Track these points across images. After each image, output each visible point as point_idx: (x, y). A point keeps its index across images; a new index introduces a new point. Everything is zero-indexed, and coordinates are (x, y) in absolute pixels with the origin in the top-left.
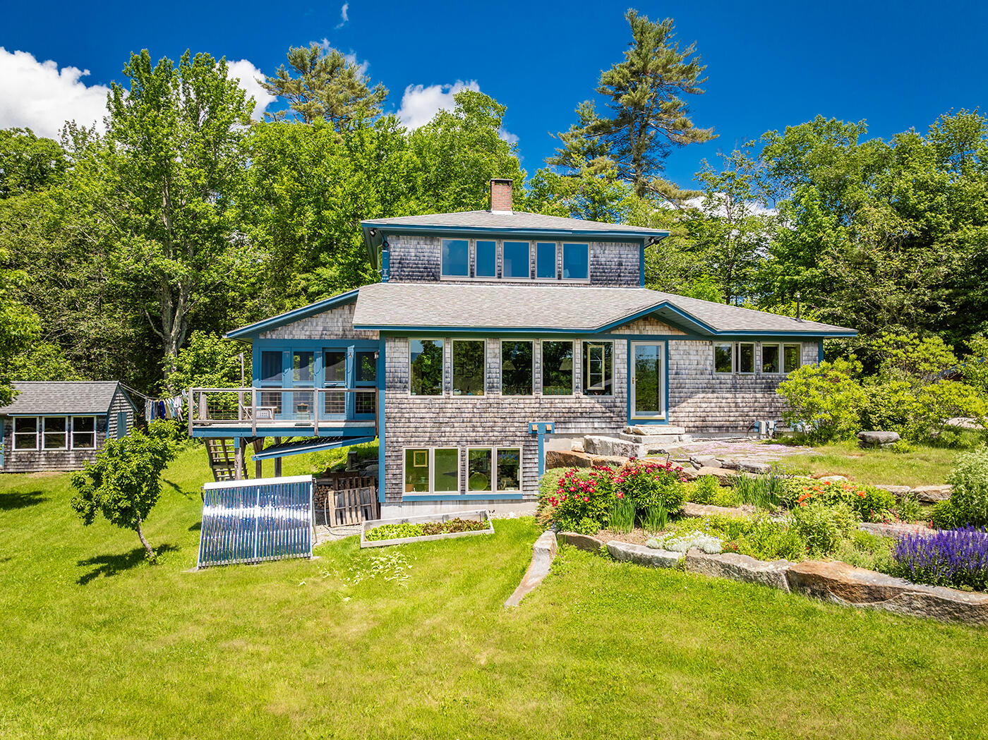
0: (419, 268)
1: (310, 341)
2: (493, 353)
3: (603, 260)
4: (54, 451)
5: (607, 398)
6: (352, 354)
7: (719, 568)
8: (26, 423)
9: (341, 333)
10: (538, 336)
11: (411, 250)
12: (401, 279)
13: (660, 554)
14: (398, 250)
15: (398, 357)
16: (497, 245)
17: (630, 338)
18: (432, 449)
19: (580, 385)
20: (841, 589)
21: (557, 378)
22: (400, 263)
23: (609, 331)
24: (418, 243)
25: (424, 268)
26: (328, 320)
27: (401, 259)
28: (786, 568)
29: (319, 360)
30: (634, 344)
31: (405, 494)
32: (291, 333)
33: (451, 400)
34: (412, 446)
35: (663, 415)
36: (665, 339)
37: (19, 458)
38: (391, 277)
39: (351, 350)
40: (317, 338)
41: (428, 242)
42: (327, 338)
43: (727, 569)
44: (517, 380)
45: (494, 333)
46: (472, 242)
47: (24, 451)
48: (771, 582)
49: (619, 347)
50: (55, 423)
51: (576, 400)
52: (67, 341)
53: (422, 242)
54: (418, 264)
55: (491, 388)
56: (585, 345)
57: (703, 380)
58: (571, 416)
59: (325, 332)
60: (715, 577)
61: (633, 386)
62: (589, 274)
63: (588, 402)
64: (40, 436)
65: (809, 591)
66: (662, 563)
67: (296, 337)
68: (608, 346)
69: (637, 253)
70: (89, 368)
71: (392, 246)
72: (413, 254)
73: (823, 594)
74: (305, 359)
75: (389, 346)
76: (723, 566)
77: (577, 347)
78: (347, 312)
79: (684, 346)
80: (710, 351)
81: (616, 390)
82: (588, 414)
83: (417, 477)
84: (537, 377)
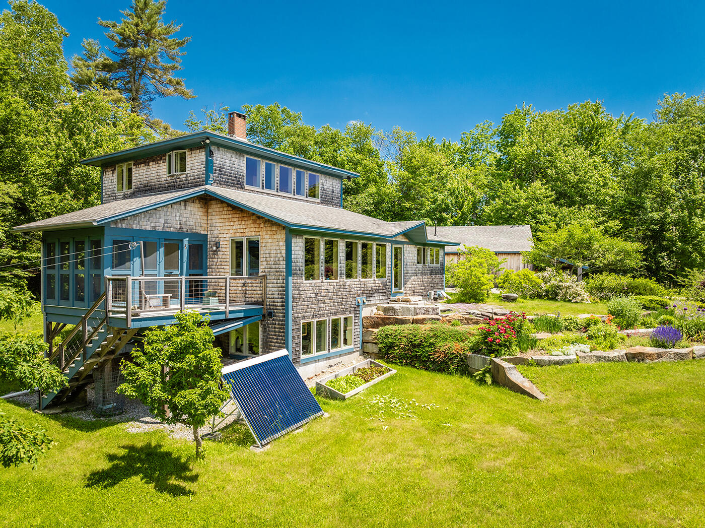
0: (232, 177)
1: (154, 232)
2: (342, 249)
3: (326, 187)
5: (385, 280)
6: (187, 246)
7: (595, 358)
9: (178, 226)
11: (227, 161)
12: (220, 184)
13: (563, 358)
14: (218, 159)
15: (298, 250)
16: (276, 167)
17: (392, 242)
18: (315, 322)
19: (375, 272)
20: (649, 356)
22: (220, 170)
24: (232, 157)
25: (236, 177)
26: (168, 214)
27: (221, 167)
28: (625, 352)
29: (162, 250)
30: (394, 246)
31: (302, 358)
32: (139, 223)
33: (324, 283)
34: (306, 320)
35: (403, 290)
36: (402, 246)
38: (214, 182)
39: (186, 242)
40: (160, 229)
41: (237, 157)
42: (168, 230)
43: (599, 358)
44: (347, 267)
46: (263, 162)
48: (619, 360)
49: (388, 248)
51: (374, 282)
53: (233, 156)
54: (231, 173)
55: (341, 275)
57: (414, 269)
58: (372, 293)
59: (166, 225)
60: (593, 363)
61: (393, 272)
62: (320, 196)
63: (378, 282)
65: (637, 360)
66: (568, 362)
67: (143, 228)
68: (385, 247)
71: (215, 155)
72: (228, 165)
73: (643, 360)
75: (293, 242)
76: (597, 357)
77: (374, 247)
78: (183, 208)
79: (408, 248)
80: (416, 252)
81: (387, 275)
82: (379, 291)
83: (307, 344)
84: (359, 267)
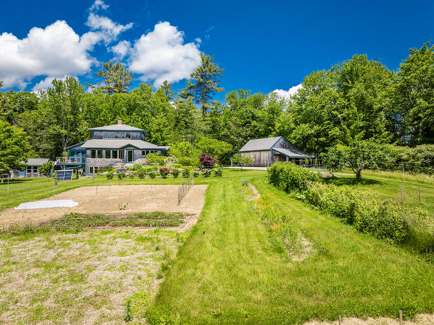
1: (79, 150)
2: (104, 152)
3: (133, 135)
4: (35, 173)
5: (123, 159)
8: (29, 167)
10: (111, 149)
11: (98, 134)
12: (96, 139)
14: (95, 134)
15: (89, 152)
16: (113, 133)
17: (127, 149)
18: (94, 167)
19: (119, 157)
21: (115, 156)
22: (96, 136)
23: (123, 148)
24: (99, 132)
29: (81, 153)
30: (128, 150)
31: (89, 174)
32: (76, 148)
33: (97, 159)
34: (91, 166)
35: (133, 162)
36: (133, 150)
37: (28, 175)
38: (94, 138)
41: (101, 132)
44: (108, 156)
45: (104, 149)
46: (109, 132)
47: (29, 173)
49: (125, 151)
50: (35, 167)
51: (118, 159)
52: (37, 150)
54: (99, 136)
55: (104, 158)
56: (120, 151)
57: (140, 156)
58: (117, 162)
61: (127, 157)
62: (131, 138)
63: (120, 160)
64: (32, 170)
68: (124, 151)
69: (140, 134)
70: (43, 156)
74: (78, 153)
75: (87, 151)
77: (118, 151)
79: (136, 151)
80: (141, 152)
81: (124, 158)
82: (120, 162)
83: (91, 171)
84: (111, 155)
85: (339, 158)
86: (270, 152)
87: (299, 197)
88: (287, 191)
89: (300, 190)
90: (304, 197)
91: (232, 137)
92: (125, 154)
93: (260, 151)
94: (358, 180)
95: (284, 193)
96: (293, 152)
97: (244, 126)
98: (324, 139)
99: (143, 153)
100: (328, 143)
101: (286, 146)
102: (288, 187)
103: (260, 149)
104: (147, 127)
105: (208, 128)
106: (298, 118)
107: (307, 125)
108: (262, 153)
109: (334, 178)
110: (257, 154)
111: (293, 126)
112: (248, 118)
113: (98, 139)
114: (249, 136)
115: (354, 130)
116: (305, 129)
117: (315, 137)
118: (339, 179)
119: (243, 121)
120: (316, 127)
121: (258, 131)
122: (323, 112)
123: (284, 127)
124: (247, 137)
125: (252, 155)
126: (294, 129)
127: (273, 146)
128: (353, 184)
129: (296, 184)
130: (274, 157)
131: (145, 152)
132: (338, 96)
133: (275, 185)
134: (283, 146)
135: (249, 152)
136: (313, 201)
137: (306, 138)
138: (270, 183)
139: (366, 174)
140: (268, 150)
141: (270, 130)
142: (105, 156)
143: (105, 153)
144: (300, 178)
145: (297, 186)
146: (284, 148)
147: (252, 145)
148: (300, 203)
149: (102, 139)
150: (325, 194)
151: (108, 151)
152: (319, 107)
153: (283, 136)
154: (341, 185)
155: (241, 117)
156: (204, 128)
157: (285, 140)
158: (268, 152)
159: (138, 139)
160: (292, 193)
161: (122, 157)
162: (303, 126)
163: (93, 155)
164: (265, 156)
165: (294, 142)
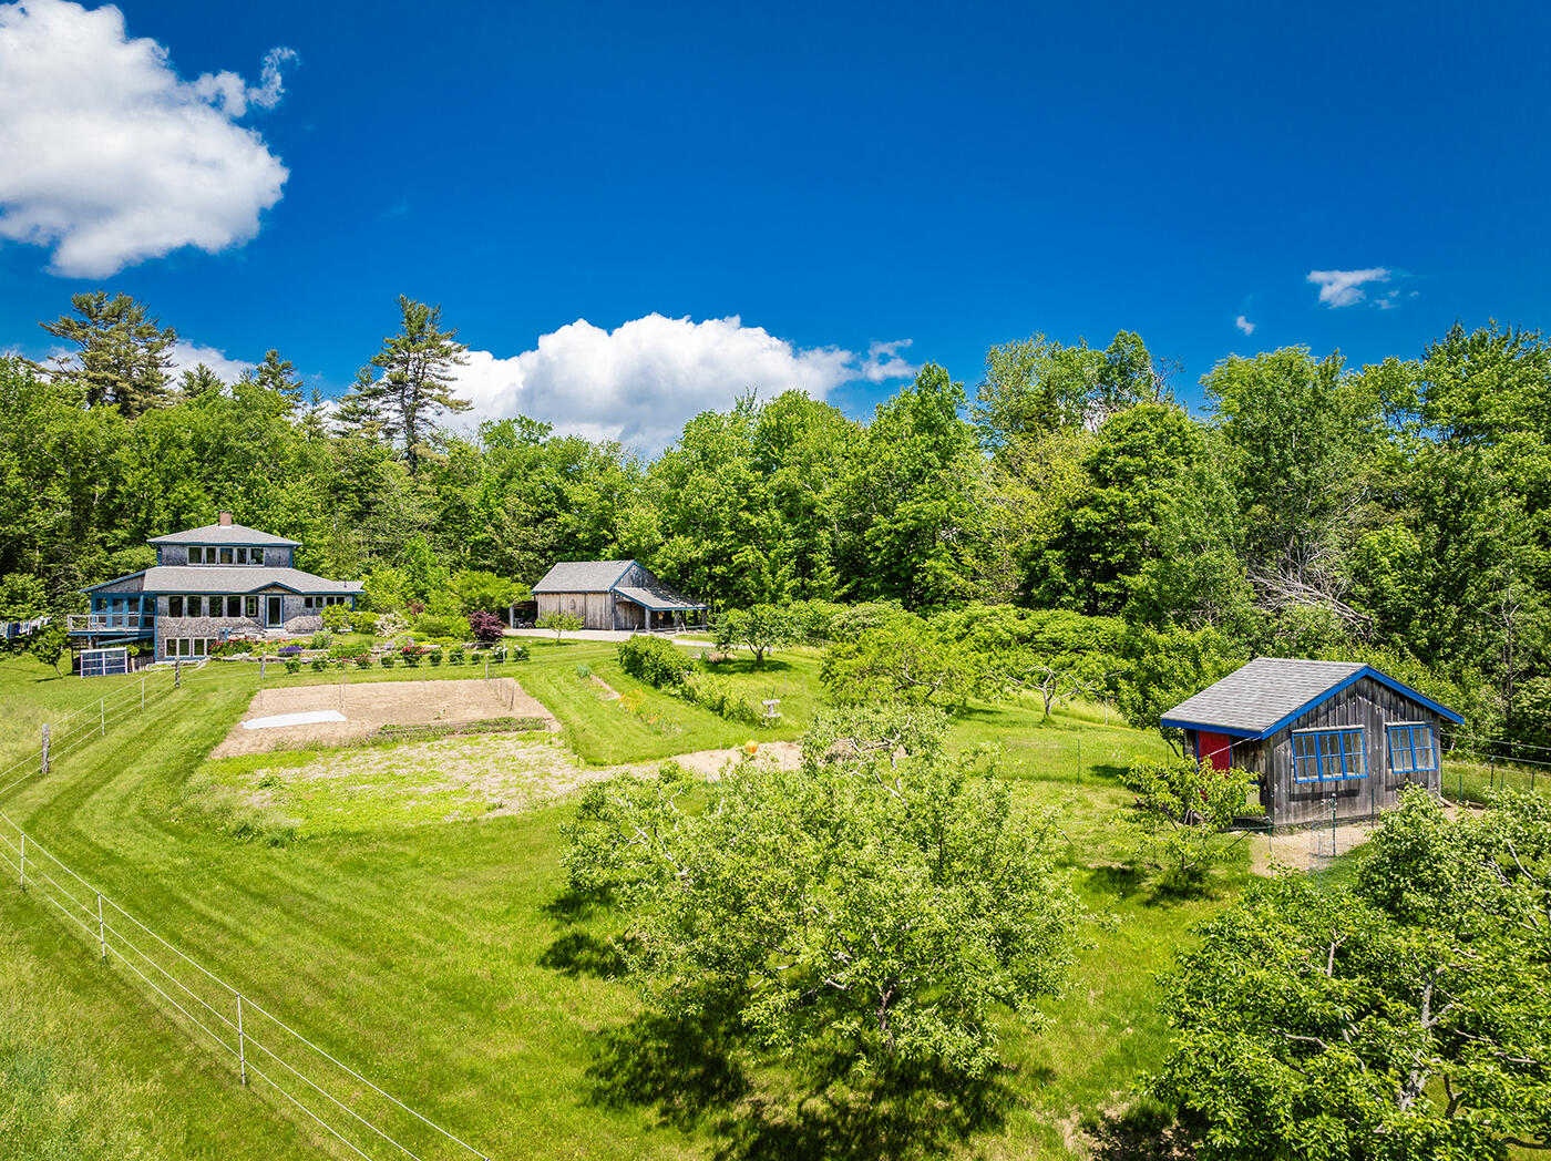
0: (176, 560)
1: (121, 594)
2: (205, 602)
3: (270, 556)
5: (256, 619)
6: (142, 601)
9: (138, 591)
10: (225, 595)
11: (173, 551)
12: (169, 565)
15: (163, 603)
16: (217, 549)
17: (266, 595)
18: (178, 639)
19: (244, 613)
21: (235, 612)
23: (258, 591)
25: (180, 560)
26: (130, 585)
27: (167, 556)
29: (126, 603)
30: (269, 597)
31: (166, 657)
33: (187, 619)
34: (169, 638)
35: (281, 625)
36: (283, 595)
38: (162, 564)
40: (125, 593)
41: (182, 548)
42: (130, 593)
44: (215, 611)
45: (206, 594)
46: (204, 548)
49: (262, 598)
51: (243, 619)
53: (178, 548)
54: (176, 558)
55: (204, 615)
56: (247, 598)
57: (299, 612)
58: (241, 626)
59: (129, 591)
61: (267, 614)
62: (265, 562)
63: (247, 620)
67: (115, 593)
68: (258, 598)
69: (288, 552)
72: (174, 553)
74: (118, 602)
75: (159, 599)
77: (243, 599)
78: (140, 582)
79: (290, 597)
80: (303, 600)
81: (260, 615)
82: (248, 625)
83: (172, 650)
84: (225, 610)
85: (730, 633)
86: (609, 596)
87: (673, 693)
88: (656, 685)
89: (675, 683)
90: (679, 692)
91: (509, 550)
92: (261, 606)
93: (585, 593)
94: (758, 665)
95: (652, 688)
96: (658, 595)
97: (538, 521)
98: (724, 569)
99: (308, 603)
100: (732, 578)
101: (643, 580)
102: (657, 679)
103: (586, 589)
104: (264, 518)
105: (433, 517)
106: (670, 521)
107: (688, 540)
108: (590, 597)
109: (727, 661)
110: (579, 599)
111: (659, 538)
112: (548, 502)
113: (173, 565)
114: (551, 548)
115: (775, 561)
116: (684, 547)
117: (706, 563)
118: (734, 662)
119: (534, 508)
120: (708, 545)
121: (573, 535)
122: (721, 511)
123: (639, 541)
124: (544, 550)
125: (565, 601)
126: (662, 544)
127: (616, 583)
128: (752, 670)
129: (668, 675)
130: (617, 607)
131: (313, 601)
132: (752, 479)
133: (635, 676)
134: (638, 584)
135: (558, 593)
136: (689, 697)
137: (687, 568)
138: (627, 672)
139: (774, 652)
140: (606, 593)
141: (604, 536)
142: (208, 612)
143: (208, 604)
144: (674, 665)
145: (670, 677)
146: (638, 587)
147: (565, 576)
148: (674, 700)
149: (185, 565)
150: (704, 688)
151: (215, 600)
152: (713, 502)
153: (637, 560)
154: (734, 672)
155: (529, 496)
156: (422, 517)
157: (642, 567)
158: (603, 596)
159: (284, 566)
160: (664, 688)
161: (252, 612)
162: (680, 540)
163: (175, 609)
164: (598, 606)
165: (661, 574)
